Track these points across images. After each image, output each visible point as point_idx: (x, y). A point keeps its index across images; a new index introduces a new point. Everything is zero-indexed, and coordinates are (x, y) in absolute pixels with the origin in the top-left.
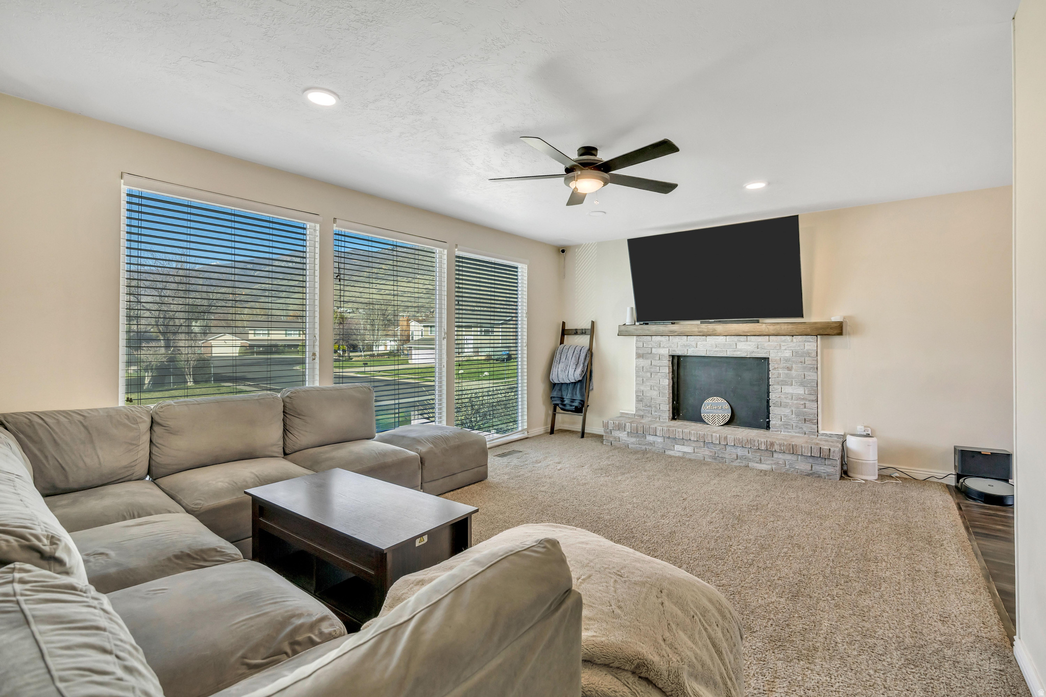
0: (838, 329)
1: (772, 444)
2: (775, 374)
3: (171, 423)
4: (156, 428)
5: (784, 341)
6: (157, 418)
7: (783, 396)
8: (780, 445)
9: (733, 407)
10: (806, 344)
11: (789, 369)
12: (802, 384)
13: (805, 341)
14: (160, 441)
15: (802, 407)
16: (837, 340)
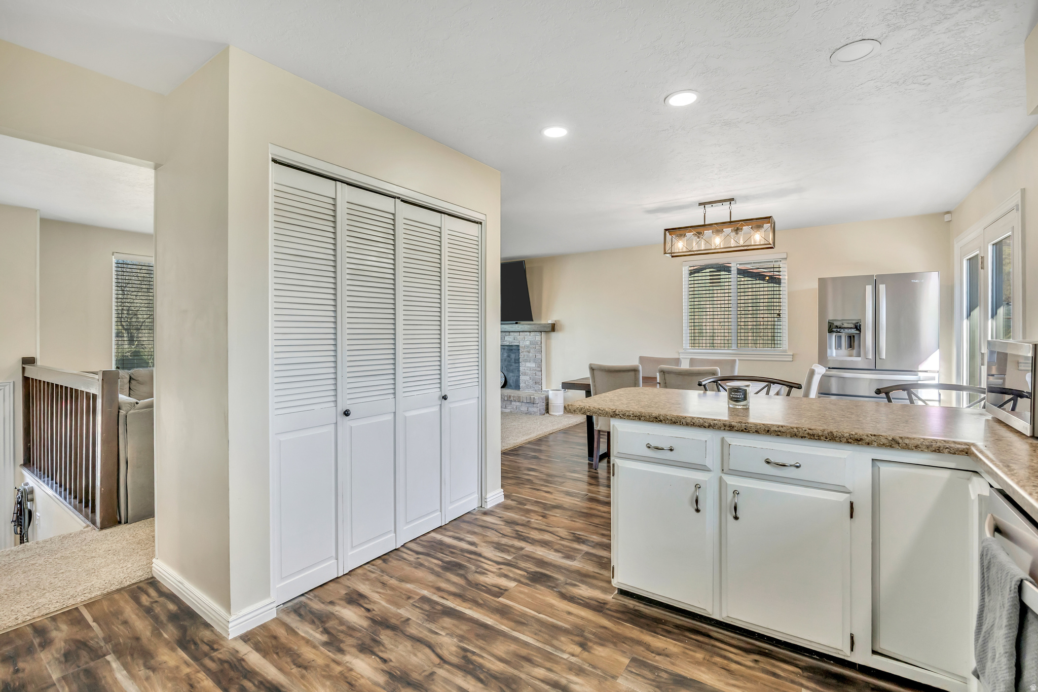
0: (553, 328)
1: (510, 397)
2: (522, 355)
3: (140, 379)
4: (132, 381)
5: (526, 335)
6: (132, 376)
7: (526, 369)
8: (513, 397)
9: (506, 376)
10: (537, 337)
11: (529, 352)
12: (534, 362)
13: (536, 335)
14: (135, 388)
15: (534, 375)
16: (553, 334)
